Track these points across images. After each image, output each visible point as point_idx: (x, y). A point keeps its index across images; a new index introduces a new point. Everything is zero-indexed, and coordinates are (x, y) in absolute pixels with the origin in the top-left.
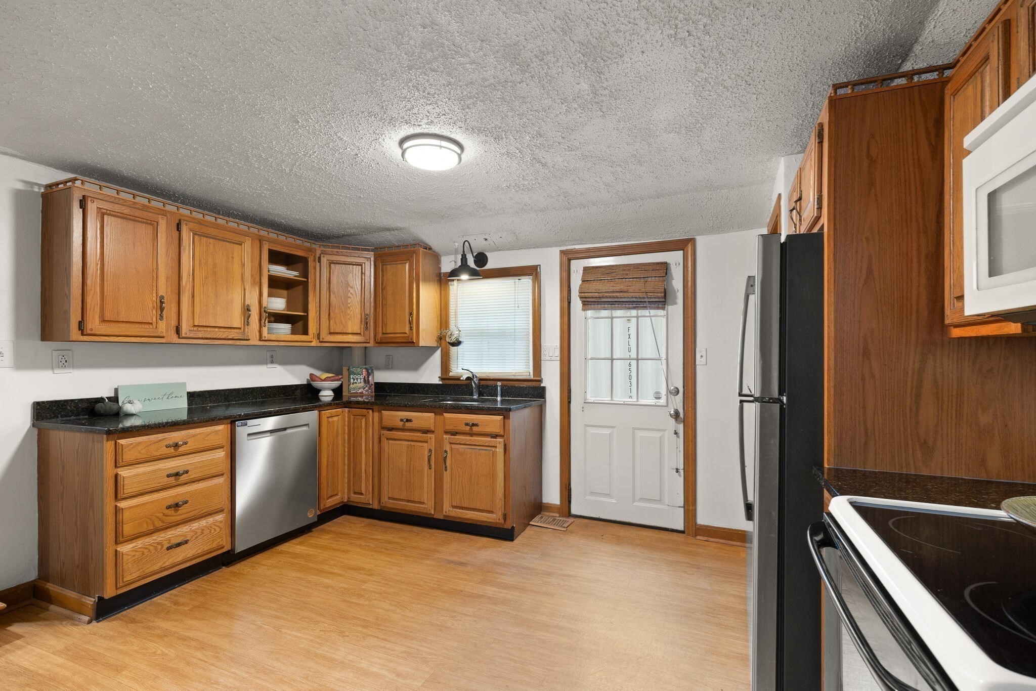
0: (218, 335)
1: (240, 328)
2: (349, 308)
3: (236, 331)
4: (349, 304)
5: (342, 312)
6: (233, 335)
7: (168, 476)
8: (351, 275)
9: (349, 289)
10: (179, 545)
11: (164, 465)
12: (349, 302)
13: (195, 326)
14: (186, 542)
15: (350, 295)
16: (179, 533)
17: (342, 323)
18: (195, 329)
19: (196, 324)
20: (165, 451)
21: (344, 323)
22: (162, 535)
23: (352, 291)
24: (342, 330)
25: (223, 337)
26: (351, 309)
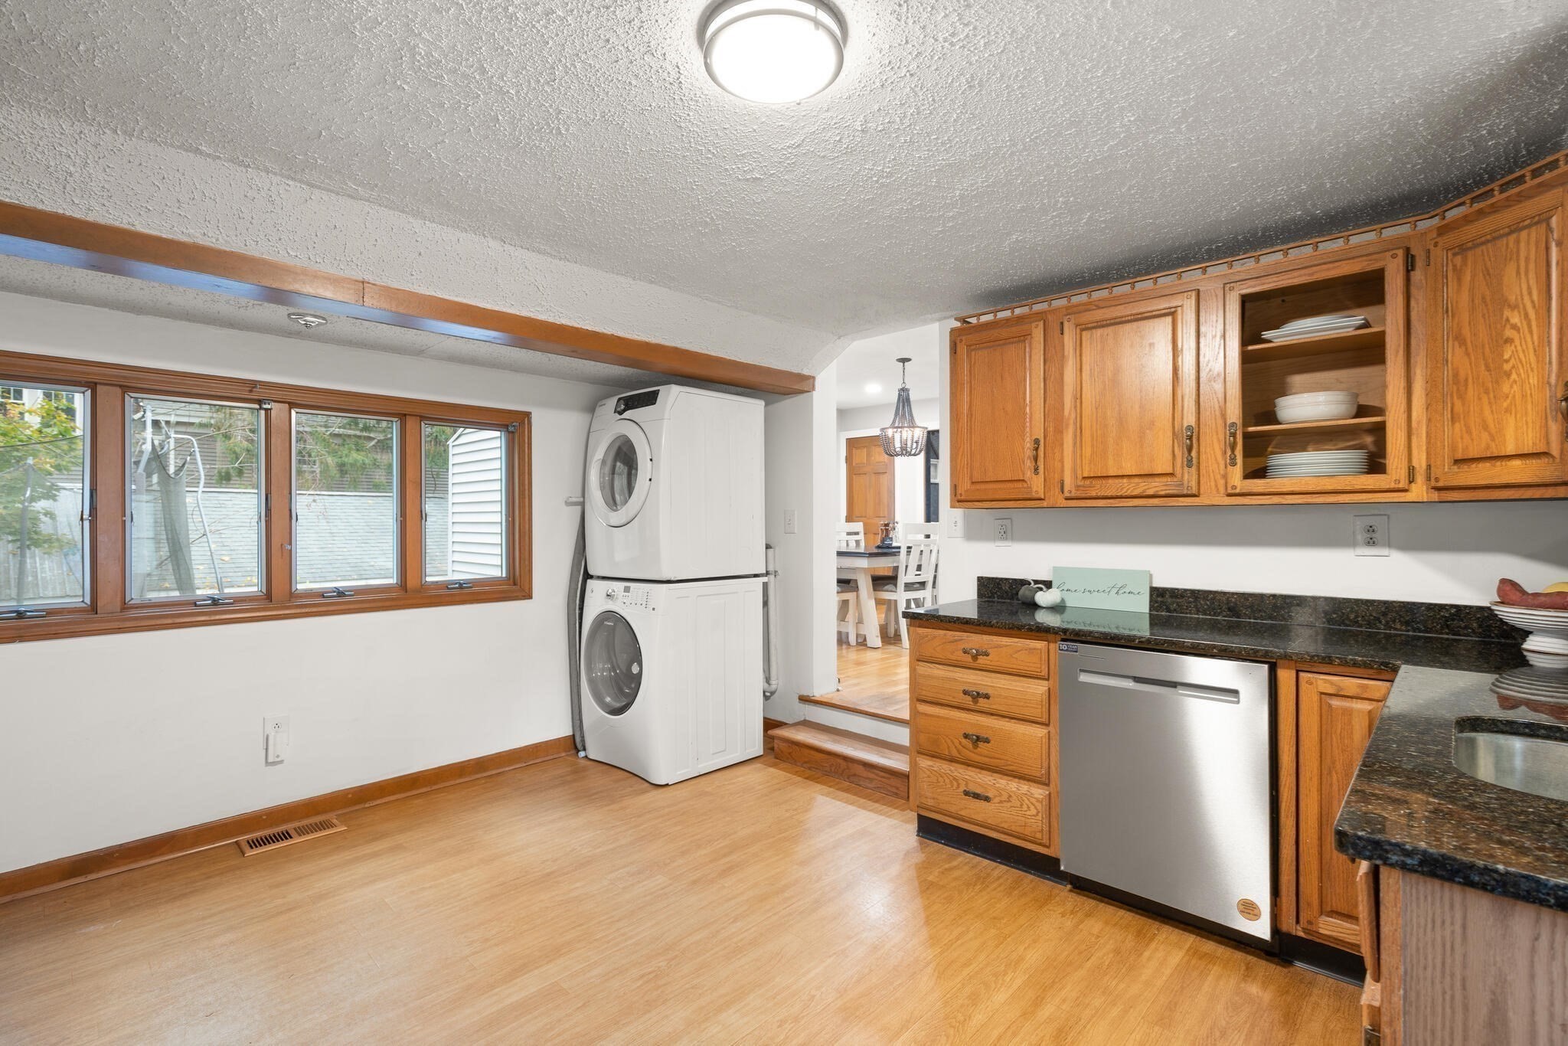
0: (1125, 490)
1: (1172, 475)
2: (1508, 375)
3: (1164, 479)
4: (1507, 361)
5: (1487, 392)
6: (1157, 489)
7: (965, 692)
8: (1510, 270)
9: (1507, 313)
10: (977, 796)
11: (961, 675)
12: (1506, 357)
13: (1084, 478)
14: (987, 799)
15: (1509, 333)
16: (979, 780)
17: (1486, 427)
18: (1088, 482)
19: (1086, 475)
20: (959, 656)
21: (1492, 426)
22: (961, 771)
23: (1515, 319)
24: (1488, 447)
25: (1135, 493)
26: (1514, 376)
